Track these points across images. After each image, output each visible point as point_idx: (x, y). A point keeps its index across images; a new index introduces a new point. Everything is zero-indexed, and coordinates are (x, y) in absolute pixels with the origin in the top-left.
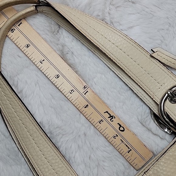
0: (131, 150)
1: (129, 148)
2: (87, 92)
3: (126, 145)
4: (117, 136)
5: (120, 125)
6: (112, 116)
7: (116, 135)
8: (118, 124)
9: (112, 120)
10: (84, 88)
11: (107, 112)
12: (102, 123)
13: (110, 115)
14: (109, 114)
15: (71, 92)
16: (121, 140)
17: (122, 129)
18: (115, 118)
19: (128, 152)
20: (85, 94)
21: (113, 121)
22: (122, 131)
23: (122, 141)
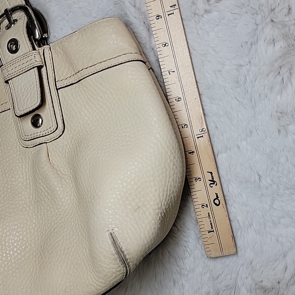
0: (213, 231)
1: (212, 229)
2: (202, 136)
3: (211, 223)
4: (207, 207)
5: (217, 196)
6: (214, 182)
7: (207, 205)
8: (216, 194)
9: (211, 185)
10: (201, 131)
11: (211, 173)
12: (198, 181)
13: (213, 178)
14: (212, 176)
15: (183, 125)
16: (209, 214)
17: (217, 202)
18: (216, 185)
19: (209, 232)
20: (198, 138)
21: (212, 187)
22: (216, 204)
23: (209, 216)
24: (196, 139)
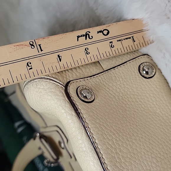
0: (133, 37)
1: (130, 38)
2: (40, 45)
3: (126, 39)
4: (112, 42)
5: (100, 32)
6: (86, 34)
7: (110, 42)
8: (98, 33)
9: (91, 38)
10: (33, 47)
11: (78, 37)
12: (89, 51)
13: (83, 36)
14: (81, 36)
15: (29, 68)
16: (118, 41)
17: (105, 32)
18: (89, 32)
19: (134, 41)
20: (42, 50)
21: (92, 37)
22: (108, 33)
23: (120, 40)
24: (43, 52)
